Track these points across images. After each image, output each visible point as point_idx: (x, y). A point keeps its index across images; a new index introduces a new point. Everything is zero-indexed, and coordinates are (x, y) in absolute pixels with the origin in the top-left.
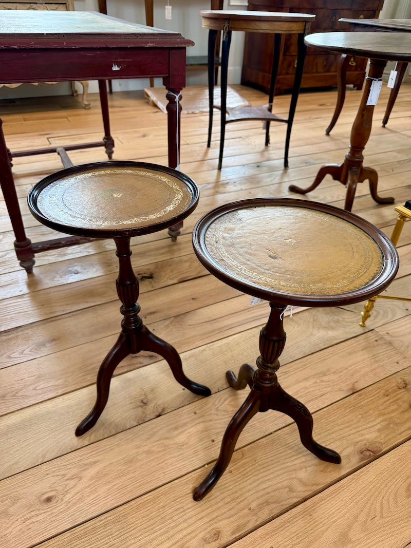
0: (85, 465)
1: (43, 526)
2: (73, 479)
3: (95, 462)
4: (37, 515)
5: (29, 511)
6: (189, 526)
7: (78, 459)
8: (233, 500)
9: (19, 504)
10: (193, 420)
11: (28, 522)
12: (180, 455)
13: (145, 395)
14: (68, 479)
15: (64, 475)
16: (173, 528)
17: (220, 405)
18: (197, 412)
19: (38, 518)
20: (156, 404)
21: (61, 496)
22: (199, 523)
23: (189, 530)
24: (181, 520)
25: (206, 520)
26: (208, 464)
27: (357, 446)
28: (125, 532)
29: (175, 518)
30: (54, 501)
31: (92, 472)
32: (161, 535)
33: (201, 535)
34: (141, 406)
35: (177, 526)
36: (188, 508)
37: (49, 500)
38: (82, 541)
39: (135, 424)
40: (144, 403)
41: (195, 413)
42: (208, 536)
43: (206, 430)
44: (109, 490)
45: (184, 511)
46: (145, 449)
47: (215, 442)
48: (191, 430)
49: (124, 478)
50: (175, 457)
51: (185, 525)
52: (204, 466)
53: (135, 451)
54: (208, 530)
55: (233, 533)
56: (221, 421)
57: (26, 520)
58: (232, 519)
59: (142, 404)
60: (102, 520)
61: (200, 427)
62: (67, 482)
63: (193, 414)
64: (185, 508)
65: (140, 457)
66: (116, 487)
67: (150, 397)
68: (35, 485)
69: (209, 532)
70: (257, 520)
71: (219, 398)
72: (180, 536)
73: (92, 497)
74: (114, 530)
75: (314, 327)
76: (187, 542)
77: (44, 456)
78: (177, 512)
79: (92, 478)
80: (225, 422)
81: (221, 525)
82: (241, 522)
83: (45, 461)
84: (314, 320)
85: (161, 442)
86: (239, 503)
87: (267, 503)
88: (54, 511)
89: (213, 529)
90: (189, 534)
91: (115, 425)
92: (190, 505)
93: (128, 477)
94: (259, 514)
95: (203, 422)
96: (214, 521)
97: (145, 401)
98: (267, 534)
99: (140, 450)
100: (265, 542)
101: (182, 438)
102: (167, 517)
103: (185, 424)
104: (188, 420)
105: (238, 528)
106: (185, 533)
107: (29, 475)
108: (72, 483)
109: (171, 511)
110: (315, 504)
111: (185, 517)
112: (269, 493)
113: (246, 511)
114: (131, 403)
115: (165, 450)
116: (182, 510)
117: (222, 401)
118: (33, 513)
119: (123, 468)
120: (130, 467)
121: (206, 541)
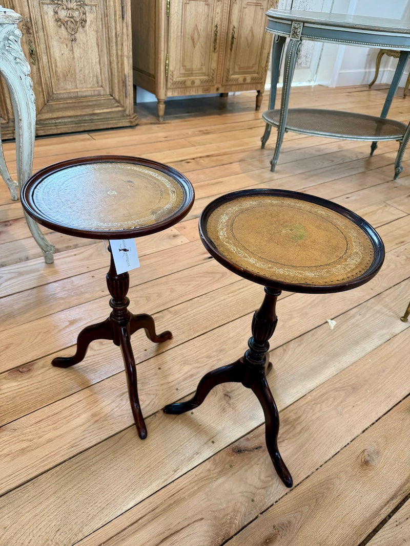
10: (179, 383)
12: (185, 357)
13: (229, 404)
16: (183, 321)
17: (153, 399)
18: (175, 391)
20: (216, 396)
24: (178, 325)
26: (164, 352)
33: (165, 319)
34: (228, 392)
40: (227, 396)
41: (177, 389)
43: (166, 377)
46: (213, 359)
47: (158, 367)
48: (179, 375)
49: (222, 341)
50: (189, 355)
51: (175, 323)
53: (220, 357)
56: (153, 385)
59: (229, 394)
61: (171, 378)
63: (179, 388)
66: (225, 336)
67: (224, 403)
71: (154, 406)
80: (149, 384)
85: (202, 365)
90: (173, 319)
95: (169, 383)
97: (228, 398)
101: (186, 369)
103: (185, 379)
104: (183, 383)
115: (197, 360)
117: (152, 403)
119: (224, 347)
120: (220, 347)
121: (163, 317)
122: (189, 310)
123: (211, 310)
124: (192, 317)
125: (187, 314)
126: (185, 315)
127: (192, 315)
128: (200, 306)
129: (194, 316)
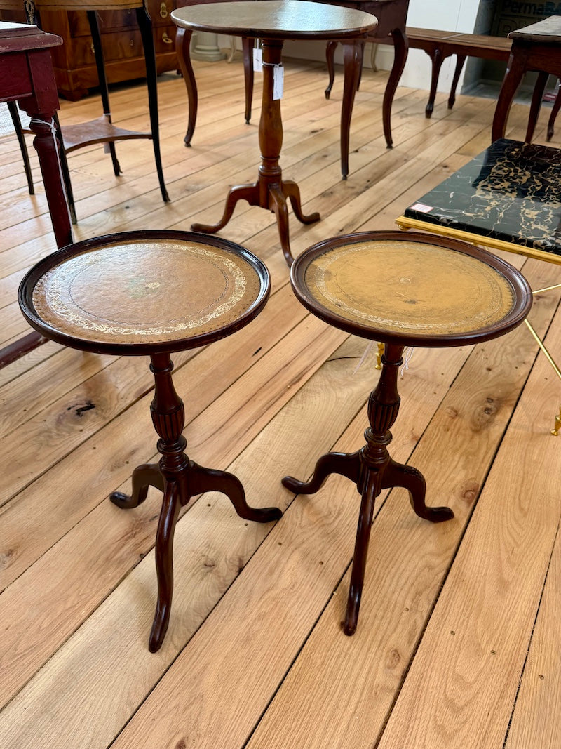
0: (194, 679)
2: (192, 704)
3: (205, 667)
6: (363, 665)
7: (180, 677)
8: (385, 611)
10: (283, 553)
12: (298, 598)
13: (204, 556)
14: (186, 708)
15: (177, 706)
16: (348, 678)
17: (301, 520)
18: (282, 542)
20: (226, 559)
21: (194, 732)
22: (371, 655)
23: (366, 668)
24: (350, 664)
25: (374, 648)
26: (335, 590)
27: (457, 492)
28: (302, 717)
29: (343, 667)
30: (189, 744)
31: (209, 680)
32: (342, 693)
33: (381, 665)
34: (210, 571)
35: (350, 673)
36: (349, 648)
37: (181, 746)
39: (219, 595)
40: (210, 566)
41: (280, 544)
42: (388, 661)
43: (305, 555)
44: (247, 686)
45: (346, 654)
46: (254, 615)
47: (325, 563)
48: (289, 565)
49: (255, 663)
50: (294, 604)
51: (358, 667)
52: (332, 594)
53: (243, 626)
54: (384, 657)
55: (410, 642)
56: (314, 537)
58: (399, 630)
59: (208, 569)
60: (267, 723)
61: (296, 556)
62: (188, 712)
63: (279, 546)
64: (345, 650)
65: (256, 628)
66: (253, 678)
67: (212, 555)
68: (148, 742)
69: (386, 657)
70: (422, 616)
71: (295, 514)
72: (361, 681)
73: (234, 708)
74: (289, 724)
75: (335, 390)
76: (373, 681)
77: (129, 703)
78: (341, 659)
79: (216, 686)
80: (319, 536)
81: (392, 642)
82: (408, 627)
83: (136, 706)
84: (330, 382)
85: (266, 597)
86: (393, 610)
87: (419, 594)
89: (388, 652)
90: (369, 672)
91: (195, 611)
92: (348, 644)
93: (258, 658)
94: (420, 608)
95: (296, 549)
96: (383, 643)
97: (209, 563)
98: (439, 623)
99: (249, 620)
100: (443, 631)
101: (285, 581)
102: (335, 672)
103: (278, 562)
104: (278, 555)
105: (411, 635)
106: (364, 674)
107: (129, 736)
108: (195, 707)
109: (333, 662)
110: (459, 568)
111: (352, 659)
112: (413, 584)
113: (405, 614)
114: (193, 575)
115: (278, 603)
116: (344, 654)
117: (299, 516)
119: (244, 652)
121: (390, 668)
122: (356, 718)
124: (339, 701)
125: (352, 706)
126: (355, 699)
127: (342, 704)
129: (337, 707)
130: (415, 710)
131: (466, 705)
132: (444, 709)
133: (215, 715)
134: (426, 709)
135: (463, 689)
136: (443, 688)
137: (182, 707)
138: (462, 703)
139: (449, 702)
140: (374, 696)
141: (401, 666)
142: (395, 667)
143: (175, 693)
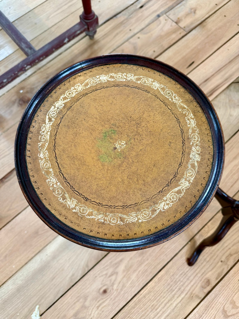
0: (116, 264)
1: (110, 307)
2: (112, 275)
3: (121, 261)
4: (103, 302)
5: (97, 301)
6: (191, 281)
8: (211, 259)
9: (89, 299)
11: (100, 308)
14: (110, 276)
15: (106, 274)
16: (182, 285)
19: (105, 304)
21: (111, 288)
22: (196, 278)
23: (192, 283)
24: (185, 280)
25: (199, 275)
26: (189, 241)
28: (157, 296)
29: (181, 280)
30: (108, 291)
31: (122, 267)
32: (177, 291)
33: (199, 285)
35: (184, 284)
36: (187, 272)
37: (105, 292)
38: (136, 308)
42: (203, 284)
44: (137, 275)
45: (185, 274)
49: (143, 266)
51: (189, 281)
52: (188, 243)
54: (202, 280)
55: (217, 279)
57: (98, 307)
58: (214, 270)
60: (141, 295)
62: (110, 278)
64: (185, 272)
66: (141, 272)
68: (92, 285)
69: (203, 282)
70: (228, 267)
72: (188, 288)
73: (129, 283)
74: (151, 297)
75: (230, 107)
76: (193, 290)
77: (87, 266)
78: (182, 275)
79: (124, 271)
81: (208, 276)
82: (219, 271)
83: (90, 268)
84: (229, 101)
86: (215, 260)
87: (231, 255)
88: (112, 297)
89: (205, 279)
90: (192, 286)
92: (187, 270)
93: (145, 264)
94: (229, 263)
96: (204, 275)
98: (235, 273)
100: (235, 278)
102: (177, 280)
105: (219, 275)
106: (190, 286)
107: (85, 281)
108: (113, 278)
111: (187, 277)
112: (230, 249)
113: (220, 263)
116: (184, 274)
118: (100, 302)
119: (140, 259)
120: (144, 257)
121: (203, 287)
122: (180, 304)
123: (158, 310)
124: (175, 294)
125: (180, 298)
126: (182, 296)
127: (176, 296)
128: (170, 313)
129: (173, 297)
130: (207, 310)
131: (231, 316)
132: (221, 314)
133: (121, 283)
134: (212, 311)
135: (233, 308)
136: (224, 304)
137: (108, 275)
138: (230, 314)
139: (224, 312)
140: (191, 298)
141: (209, 288)
142: (205, 288)
143: (107, 268)
